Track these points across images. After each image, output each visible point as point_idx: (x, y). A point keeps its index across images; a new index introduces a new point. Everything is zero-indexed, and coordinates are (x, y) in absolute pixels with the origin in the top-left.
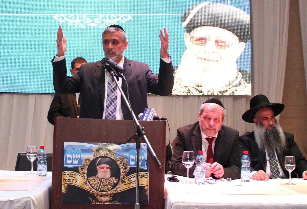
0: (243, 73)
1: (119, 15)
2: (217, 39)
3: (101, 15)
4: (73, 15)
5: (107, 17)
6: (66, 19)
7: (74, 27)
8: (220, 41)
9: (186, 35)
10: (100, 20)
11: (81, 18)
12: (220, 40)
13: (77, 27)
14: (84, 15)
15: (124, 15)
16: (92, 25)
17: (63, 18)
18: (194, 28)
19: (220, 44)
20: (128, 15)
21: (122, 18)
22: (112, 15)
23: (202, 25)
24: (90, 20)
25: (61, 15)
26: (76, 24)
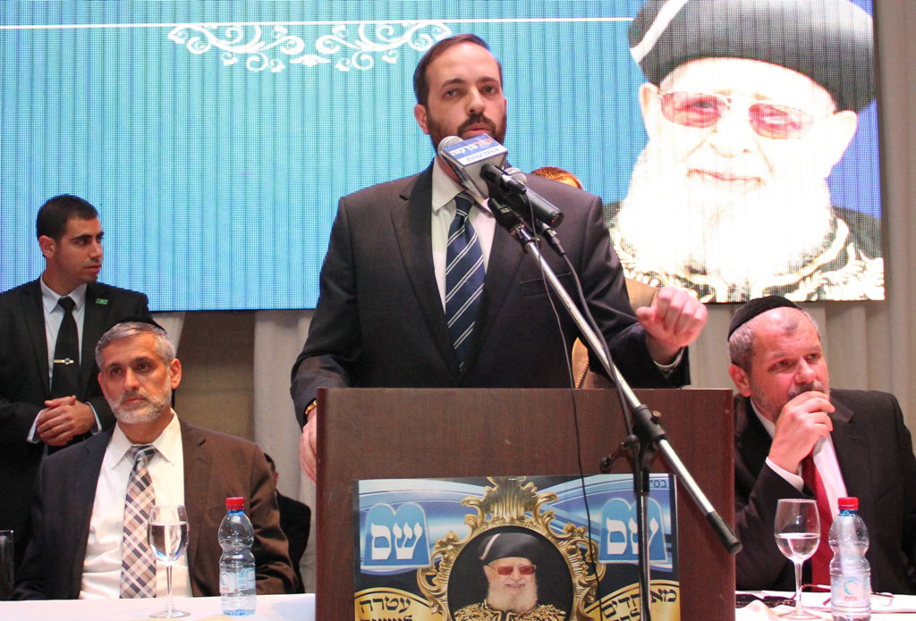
0: (854, 221)
1: (405, 23)
2: (755, 102)
3: (339, 26)
4: (238, 26)
5: (361, 31)
6: (212, 39)
7: (246, 69)
8: (769, 111)
9: (646, 91)
10: (336, 43)
11: (268, 36)
12: (770, 107)
13: (257, 70)
14: (280, 26)
15: (423, 23)
16: (310, 61)
17: (203, 38)
18: (673, 64)
19: (768, 120)
20: (437, 22)
21: (417, 34)
22: (381, 24)
23: (701, 55)
24: (301, 45)
25: (196, 26)
26: (250, 60)
